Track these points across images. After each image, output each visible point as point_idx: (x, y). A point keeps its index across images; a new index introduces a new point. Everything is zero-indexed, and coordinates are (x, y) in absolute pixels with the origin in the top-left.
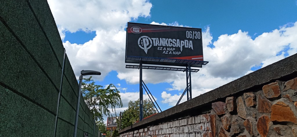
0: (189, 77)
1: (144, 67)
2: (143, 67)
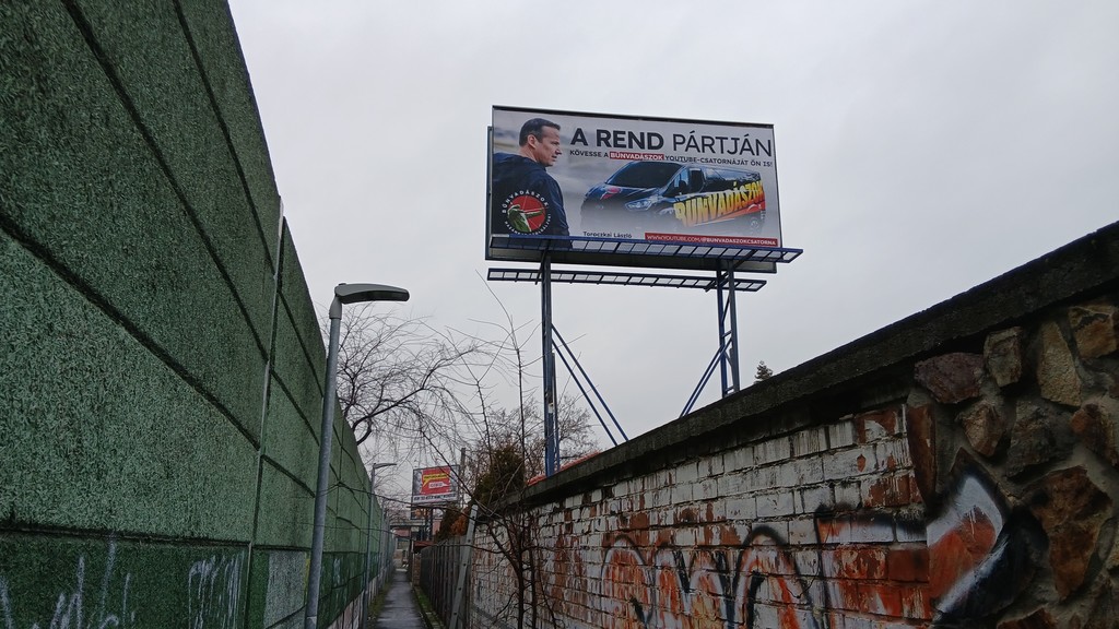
0: (726, 310)
1: (558, 276)
2: (553, 276)
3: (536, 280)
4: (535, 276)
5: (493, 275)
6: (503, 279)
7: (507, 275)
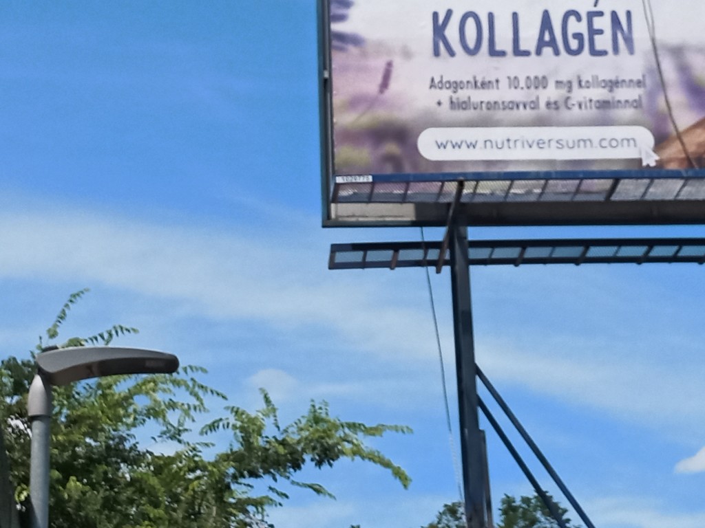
1: (483, 253)
2: (474, 253)
3: (437, 264)
4: (433, 254)
5: (341, 257)
6: (364, 265)
7: (373, 256)
